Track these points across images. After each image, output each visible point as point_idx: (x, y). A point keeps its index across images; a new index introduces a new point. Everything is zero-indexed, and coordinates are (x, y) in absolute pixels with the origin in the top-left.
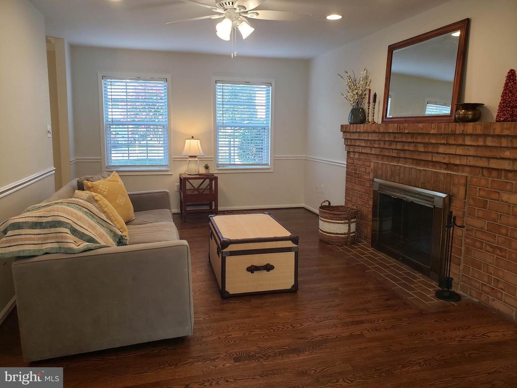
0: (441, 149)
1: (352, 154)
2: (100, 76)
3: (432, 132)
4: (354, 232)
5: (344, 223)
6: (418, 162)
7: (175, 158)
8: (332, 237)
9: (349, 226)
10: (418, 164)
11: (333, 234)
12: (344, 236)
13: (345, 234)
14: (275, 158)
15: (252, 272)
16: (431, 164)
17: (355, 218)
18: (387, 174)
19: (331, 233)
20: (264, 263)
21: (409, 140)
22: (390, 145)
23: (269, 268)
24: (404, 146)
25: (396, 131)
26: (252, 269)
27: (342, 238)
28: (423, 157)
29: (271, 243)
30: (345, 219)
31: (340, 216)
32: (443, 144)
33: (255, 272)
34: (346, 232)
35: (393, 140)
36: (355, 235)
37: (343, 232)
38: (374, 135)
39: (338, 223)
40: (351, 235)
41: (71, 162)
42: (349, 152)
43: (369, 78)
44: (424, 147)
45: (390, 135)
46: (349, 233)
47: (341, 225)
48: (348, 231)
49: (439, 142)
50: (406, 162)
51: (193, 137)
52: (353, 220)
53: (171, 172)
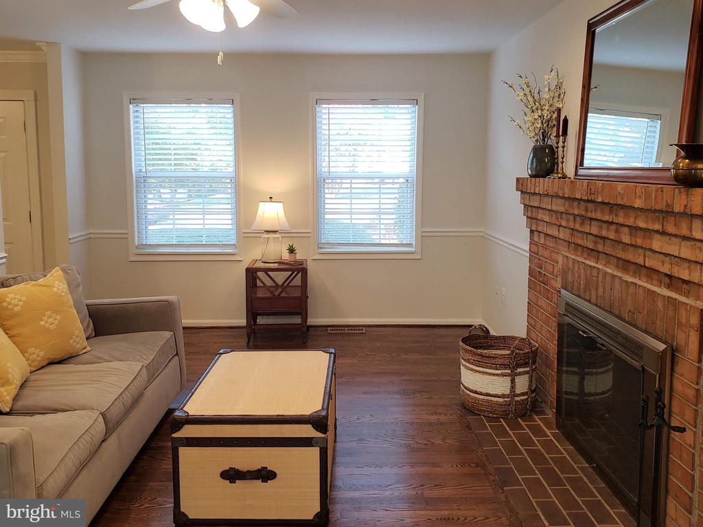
0: (657, 243)
1: (536, 233)
2: (126, 99)
3: (638, 203)
4: (523, 394)
5: (503, 375)
6: (625, 265)
7: (247, 231)
8: (478, 400)
9: (513, 381)
10: (625, 270)
11: (481, 394)
12: (501, 400)
13: (503, 396)
14: (424, 234)
15: (232, 480)
16: (644, 271)
17: (525, 364)
18: (580, 283)
19: (476, 392)
20: (256, 466)
21: (606, 218)
22: (582, 224)
23: (266, 475)
24: (601, 228)
25: (586, 198)
26: (232, 475)
27: (497, 403)
28: (630, 256)
29: (268, 426)
30: (504, 366)
31: (493, 361)
32: (657, 232)
33: (237, 481)
34: (507, 392)
35: (584, 213)
36: (527, 399)
37: (499, 392)
38: (560, 201)
39: (490, 374)
40: (516, 399)
41: (70, 239)
42: (532, 232)
43: (563, 87)
44: (631, 235)
45: (579, 203)
46: (513, 394)
47: (496, 378)
48: (511, 391)
49: (651, 227)
50: (609, 262)
51: (271, 198)
52: (520, 370)
53: (240, 256)
